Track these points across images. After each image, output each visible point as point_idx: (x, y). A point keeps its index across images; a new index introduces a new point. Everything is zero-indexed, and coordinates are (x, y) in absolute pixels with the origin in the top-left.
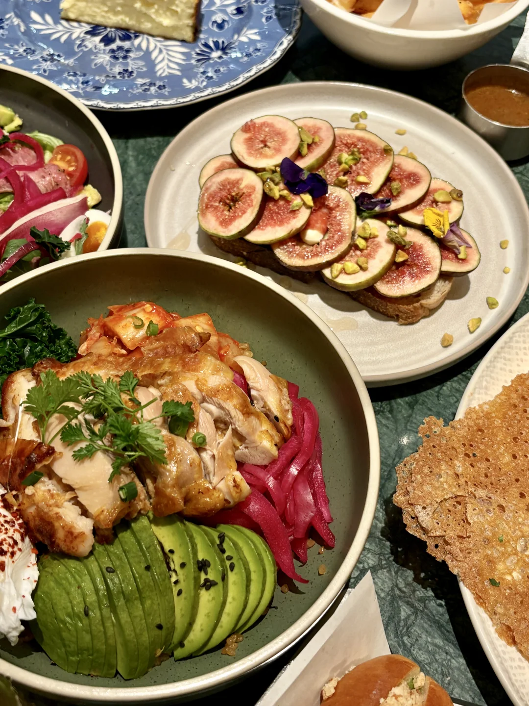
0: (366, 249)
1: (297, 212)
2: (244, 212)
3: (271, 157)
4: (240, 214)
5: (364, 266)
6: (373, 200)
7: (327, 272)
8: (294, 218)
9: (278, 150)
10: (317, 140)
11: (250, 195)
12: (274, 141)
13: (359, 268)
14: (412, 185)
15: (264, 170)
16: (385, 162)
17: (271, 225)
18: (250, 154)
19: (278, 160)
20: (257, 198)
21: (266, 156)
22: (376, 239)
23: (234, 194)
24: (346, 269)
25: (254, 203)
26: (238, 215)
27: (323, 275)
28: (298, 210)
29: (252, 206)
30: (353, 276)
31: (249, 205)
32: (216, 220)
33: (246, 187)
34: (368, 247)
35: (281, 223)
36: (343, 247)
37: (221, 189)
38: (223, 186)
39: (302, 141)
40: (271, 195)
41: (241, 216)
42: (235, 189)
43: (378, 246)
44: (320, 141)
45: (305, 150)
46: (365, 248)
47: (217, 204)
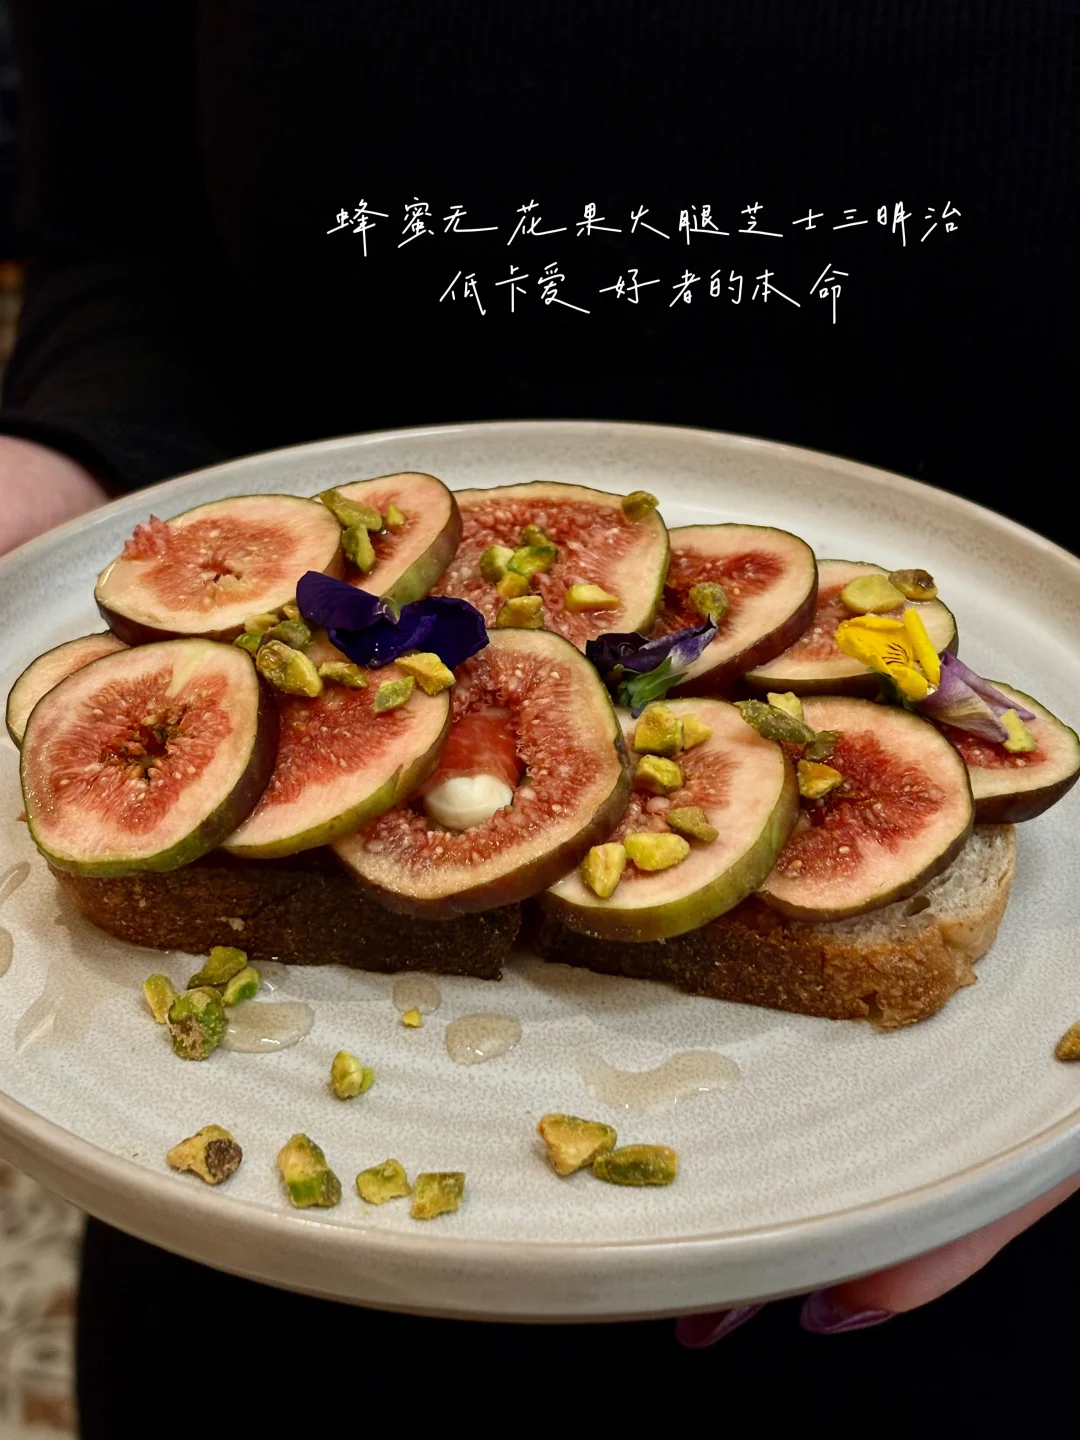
0: (684, 786)
1: (399, 715)
2: (203, 760)
3: (254, 594)
4: (192, 770)
5: (699, 828)
6: (646, 647)
7: (569, 890)
8: (395, 734)
9: (271, 574)
10: (395, 518)
11: (211, 704)
12: (249, 553)
13: (685, 844)
14: (760, 585)
15: (240, 630)
16: (643, 541)
17: (318, 779)
18: (176, 605)
19: (283, 593)
20: (243, 702)
21: (235, 598)
22: (706, 749)
23: (149, 720)
24: (638, 858)
25: (235, 721)
26: (185, 774)
27: (562, 904)
28: (401, 708)
29: (229, 730)
30: (672, 875)
31: (216, 733)
32: (104, 820)
33: (191, 685)
34: (686, 779)
35: (354, 760)
36: (601, 790)
37: (96, 718)
38: (103, 707)
39: (344, 526)
40: (291, 684)
41: (197, 775)
42: (151, 706)
43: (721, 766)
44: (406, 519)
45: (365, 554)
46: (679, 782)
47: (96, 766)
